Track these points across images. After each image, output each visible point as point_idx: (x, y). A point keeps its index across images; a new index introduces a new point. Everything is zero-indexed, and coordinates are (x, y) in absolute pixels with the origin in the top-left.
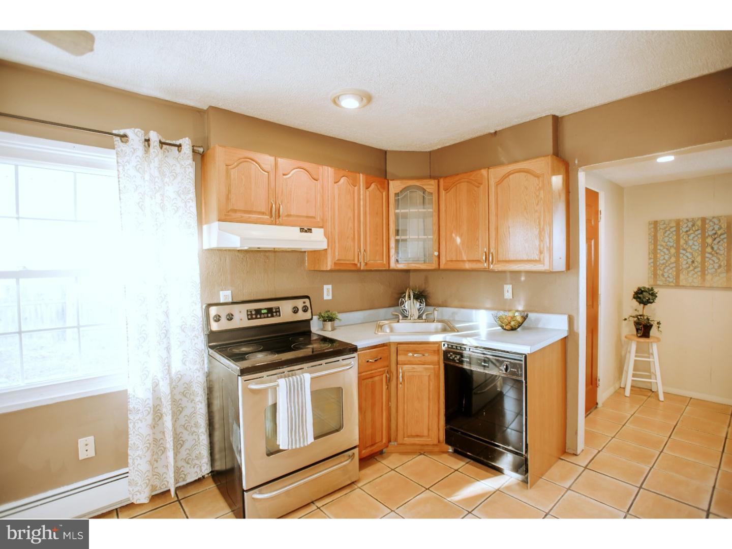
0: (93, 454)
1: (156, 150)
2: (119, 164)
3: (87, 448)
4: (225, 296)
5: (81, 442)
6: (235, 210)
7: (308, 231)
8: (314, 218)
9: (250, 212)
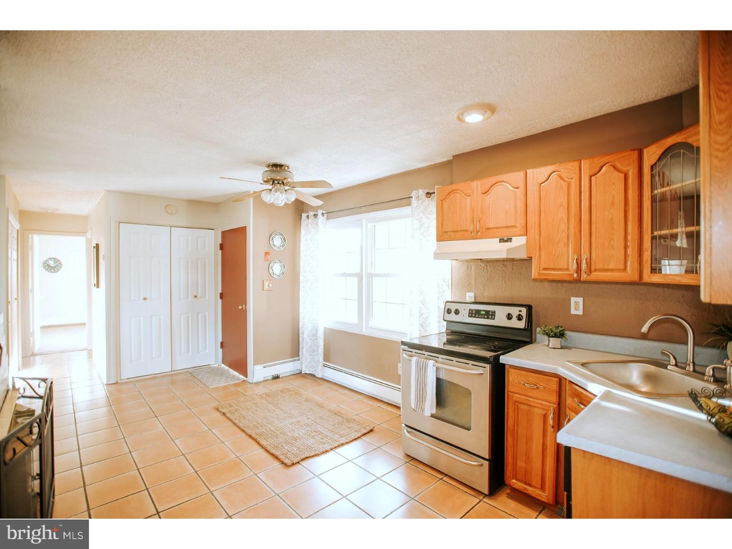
4: (470, 296)
6: (447, 232)
7: (508, 241)
8: (514, 226)
9: (456, 231)
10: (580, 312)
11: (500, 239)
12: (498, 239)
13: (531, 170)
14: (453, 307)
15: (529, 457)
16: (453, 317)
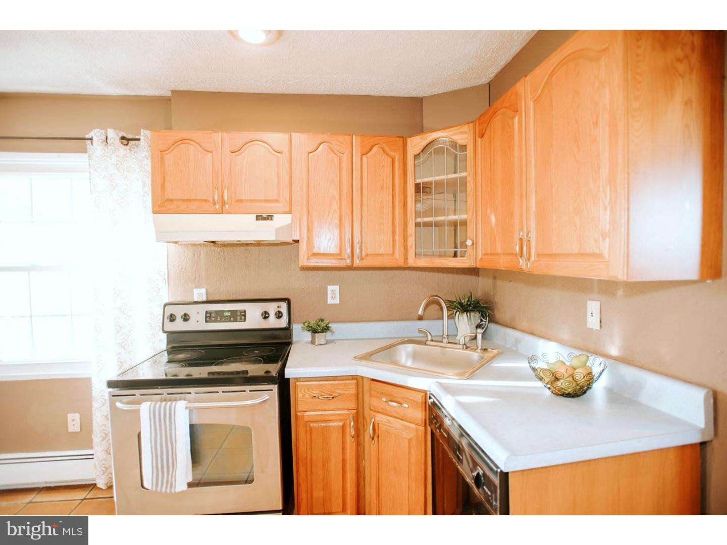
0: (78, 430)
1: (113, 148)
2: (91, 166)
3: (74, 423)
4: (199, 294)
5: (70, 416)
6: (172, 200)
7: (268, 219)
8: (277, 201)
9: (189, 200)
10: (337, 301)
11: (257, 216)
12: (254, 216)
13: (297, 134)
14: (179, 311)
15: (327, 483)
16: (179, 325)
